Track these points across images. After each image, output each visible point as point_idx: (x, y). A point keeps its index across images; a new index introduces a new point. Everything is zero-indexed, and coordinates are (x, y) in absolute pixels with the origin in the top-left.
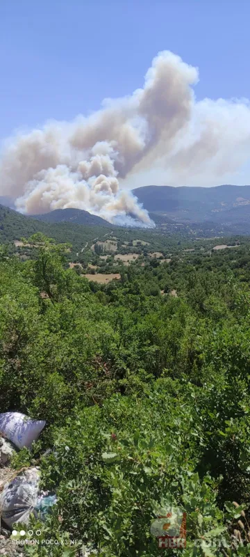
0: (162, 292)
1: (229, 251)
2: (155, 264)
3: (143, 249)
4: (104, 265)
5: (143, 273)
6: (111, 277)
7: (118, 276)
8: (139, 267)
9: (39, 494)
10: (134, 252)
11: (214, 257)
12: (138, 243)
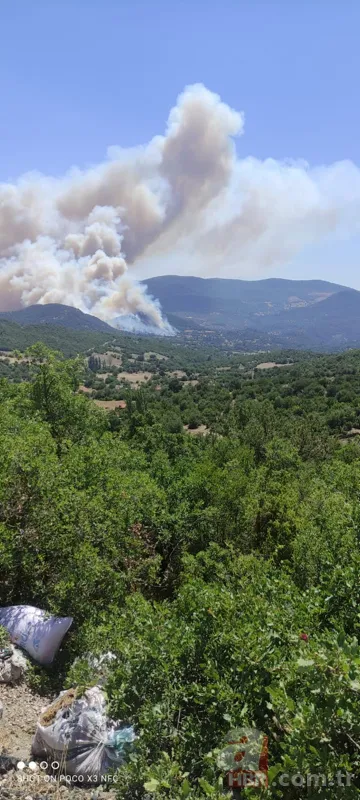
0: (185, 427)
1: (277, 371)
2: (175, 386)
3: (158, 366)
4: (102, 388)
5: (159, 401)
6: (112, 405)
7: (123, 403)
8: (153, 390)
9: (109, 725)
10: (146, 370)
11: (258, 379)
12: (152, 357)
